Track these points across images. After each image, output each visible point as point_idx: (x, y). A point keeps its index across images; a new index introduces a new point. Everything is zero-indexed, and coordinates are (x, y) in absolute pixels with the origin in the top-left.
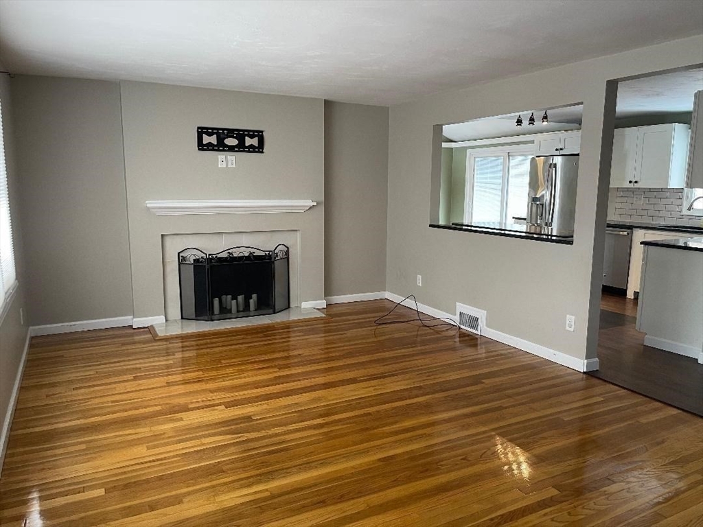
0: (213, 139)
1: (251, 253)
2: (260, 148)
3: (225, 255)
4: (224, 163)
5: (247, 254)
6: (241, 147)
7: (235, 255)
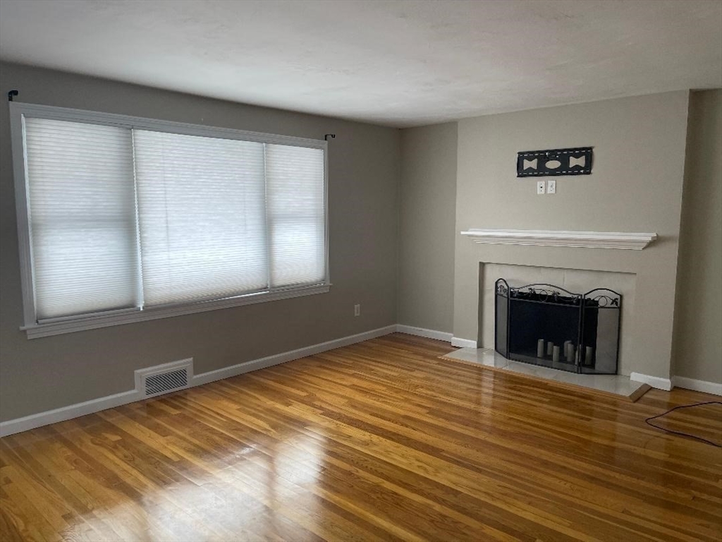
0: (533, 164)
1: (554, 294)
2: (587, 169)
3: (526, 290)
4: (543, 190)
5: (550, 294)
6: (564, 170)
7: (538, 292)
